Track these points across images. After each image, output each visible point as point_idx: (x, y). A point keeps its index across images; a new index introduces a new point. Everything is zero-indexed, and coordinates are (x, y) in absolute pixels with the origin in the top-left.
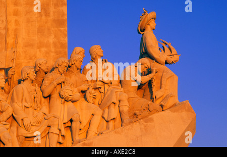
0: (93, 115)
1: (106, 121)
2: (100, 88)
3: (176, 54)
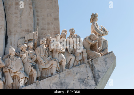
0: (71, 58)
1: (77, 61)
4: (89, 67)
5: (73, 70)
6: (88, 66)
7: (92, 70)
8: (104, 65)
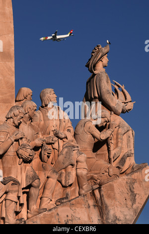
0: (48, 177)
1: (63, 186)
2: (53, 143)
3: (131, 102)
4: (94, 206)
5: (58, 214)
6: (91, 202)
7: (100, 214)
8: (130, 203)
